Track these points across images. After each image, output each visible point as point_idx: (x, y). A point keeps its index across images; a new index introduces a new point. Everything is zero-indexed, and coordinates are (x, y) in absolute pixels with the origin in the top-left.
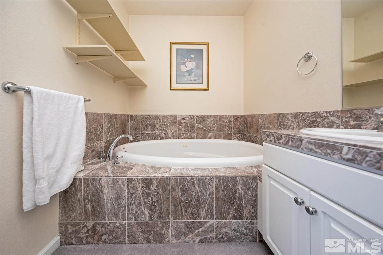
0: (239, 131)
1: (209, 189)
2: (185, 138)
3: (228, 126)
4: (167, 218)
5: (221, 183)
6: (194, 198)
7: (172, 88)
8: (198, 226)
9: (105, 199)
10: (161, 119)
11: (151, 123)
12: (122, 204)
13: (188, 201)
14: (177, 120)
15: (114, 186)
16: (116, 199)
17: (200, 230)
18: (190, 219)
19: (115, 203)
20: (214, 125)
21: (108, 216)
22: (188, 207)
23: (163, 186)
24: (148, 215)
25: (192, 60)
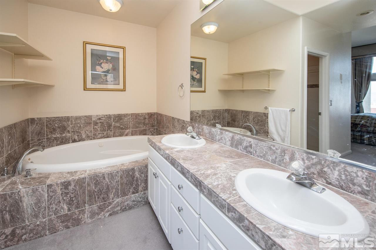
0: (153, 126)
1: (116, 179)
2: (101, 138)
3: (143, 123)
4: (83, 206)
5: (124, 173)
6: (105, 187)
7: (86, 88)
8: (108, 205)
9: (24, 207)
10: (73, 120)
11: (61, 126)
12: (42, 206)
13: (100, 190)
14: (92, 121)
15: (34, 194)
16: (36, 204)
17: (110, 207)
18: (102, 203)
19: (35, 207)
20: (131, 123)
21: (28, 219)
22: (101, 194)
23: (80, 185)
24: (67, 209)
25: (108, 62)
